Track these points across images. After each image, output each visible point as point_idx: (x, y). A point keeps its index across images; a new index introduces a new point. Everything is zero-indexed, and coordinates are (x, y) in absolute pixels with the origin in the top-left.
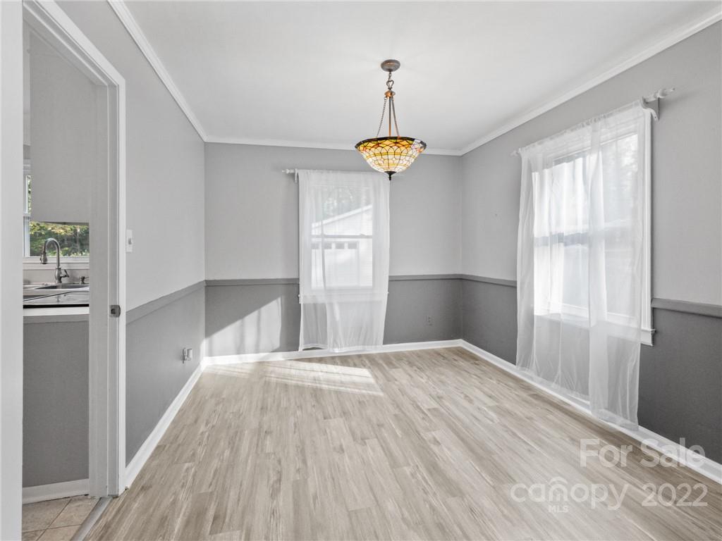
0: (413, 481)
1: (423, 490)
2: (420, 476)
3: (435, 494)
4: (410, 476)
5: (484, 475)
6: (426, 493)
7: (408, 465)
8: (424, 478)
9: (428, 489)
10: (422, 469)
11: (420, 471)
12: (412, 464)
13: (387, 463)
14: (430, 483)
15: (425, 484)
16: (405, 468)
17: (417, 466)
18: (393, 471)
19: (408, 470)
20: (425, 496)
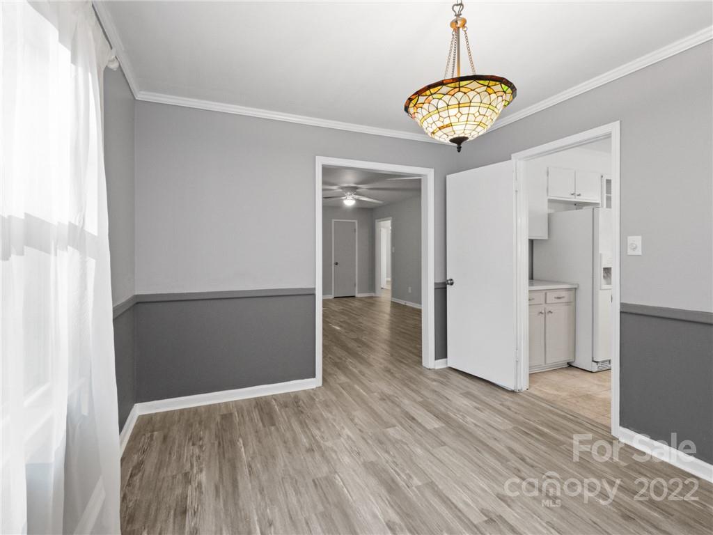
0: (408, 471)
1: (397, 465)
2: (403, 476)
3: (387, 462)
4: (413, 476)
5: (341, 483)
6: (394, 462)
7: (418, 487)
8: (399, 475)
9: (393, 465)
10: (402, 484)
11: (404, 481)
12: (414, 488)
13: (440, 487)
14: (392, 471)
15: (397, 470)
16: (420, 484)
17: (409, 487)
18: (430, 479)
19: (416, 481)
20: (395, 460)
